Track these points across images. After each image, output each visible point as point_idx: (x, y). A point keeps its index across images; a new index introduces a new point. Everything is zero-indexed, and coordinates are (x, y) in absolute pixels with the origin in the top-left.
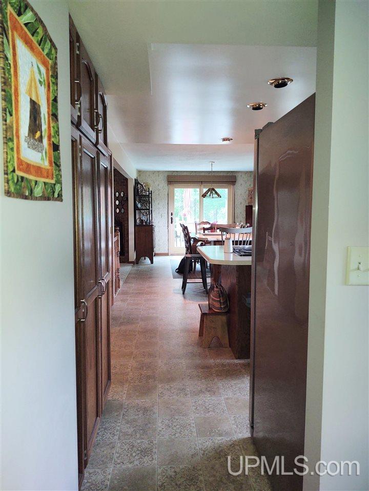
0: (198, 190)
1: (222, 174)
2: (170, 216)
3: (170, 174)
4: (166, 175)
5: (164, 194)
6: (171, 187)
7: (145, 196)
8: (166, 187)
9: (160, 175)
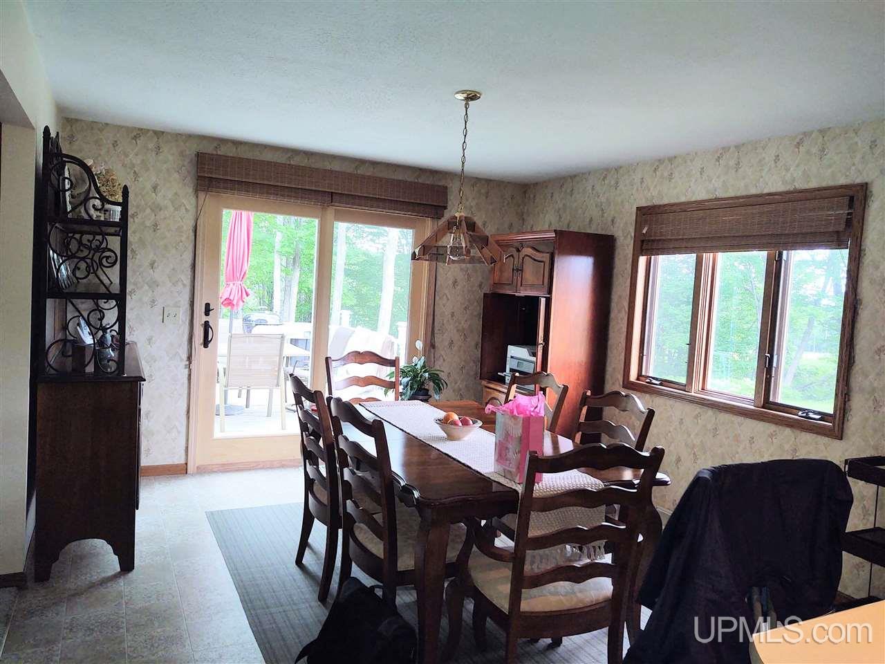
0: (316, 222)
1: (400, 176)
2: (200, 318)
3: (209, 149)
4: (192, 149)
5: (179, 229)
6: (208, 200)
7: (102, 227)
8: (188, 201)
9: (165, 149)
